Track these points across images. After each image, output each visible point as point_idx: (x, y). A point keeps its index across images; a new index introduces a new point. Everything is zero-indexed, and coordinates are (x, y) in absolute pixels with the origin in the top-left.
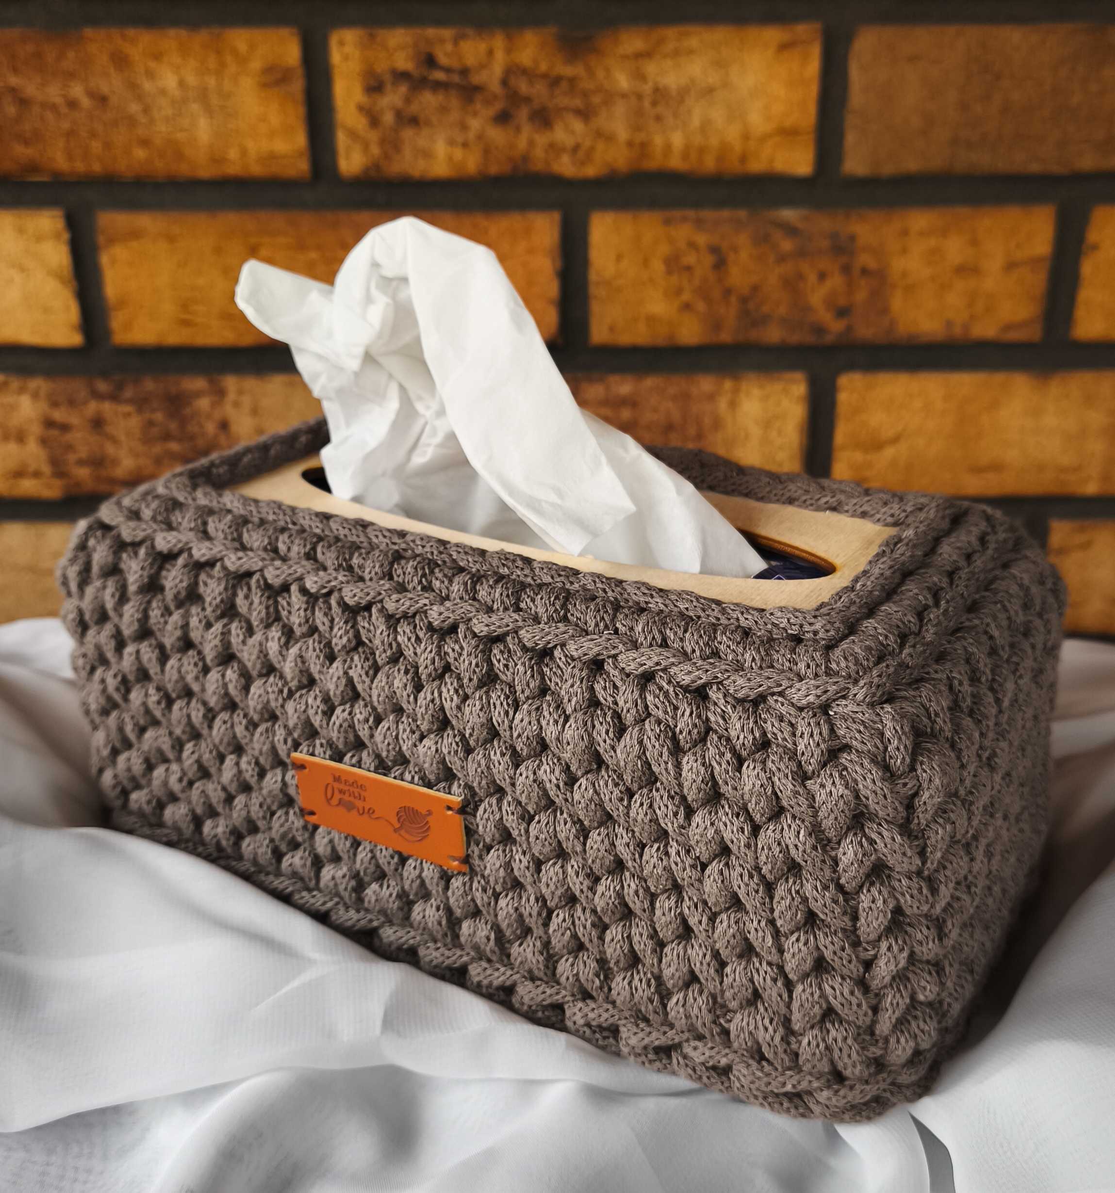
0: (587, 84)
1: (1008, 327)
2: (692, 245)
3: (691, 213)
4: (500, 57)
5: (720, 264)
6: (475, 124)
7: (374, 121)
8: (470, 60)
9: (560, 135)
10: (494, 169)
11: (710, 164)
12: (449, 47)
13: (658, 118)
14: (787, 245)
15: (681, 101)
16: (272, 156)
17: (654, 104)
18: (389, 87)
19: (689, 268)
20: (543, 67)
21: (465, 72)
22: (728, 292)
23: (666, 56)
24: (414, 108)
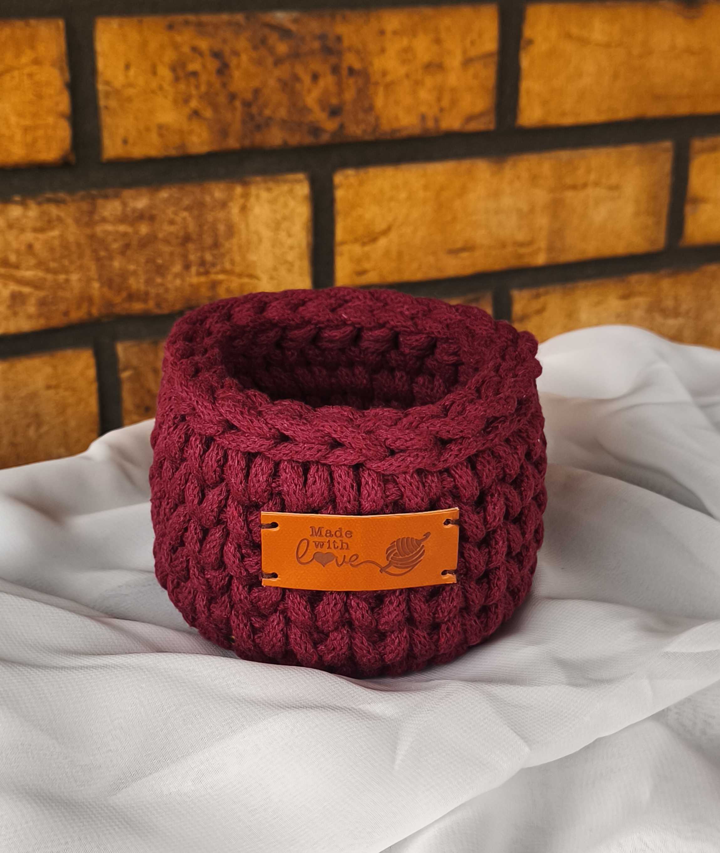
1: (470, 118)
2: (196, 50)
3: (192, 18)
5: (223, 69)
14: (282, 48)
19: (194, 75)
22: (233, 97)
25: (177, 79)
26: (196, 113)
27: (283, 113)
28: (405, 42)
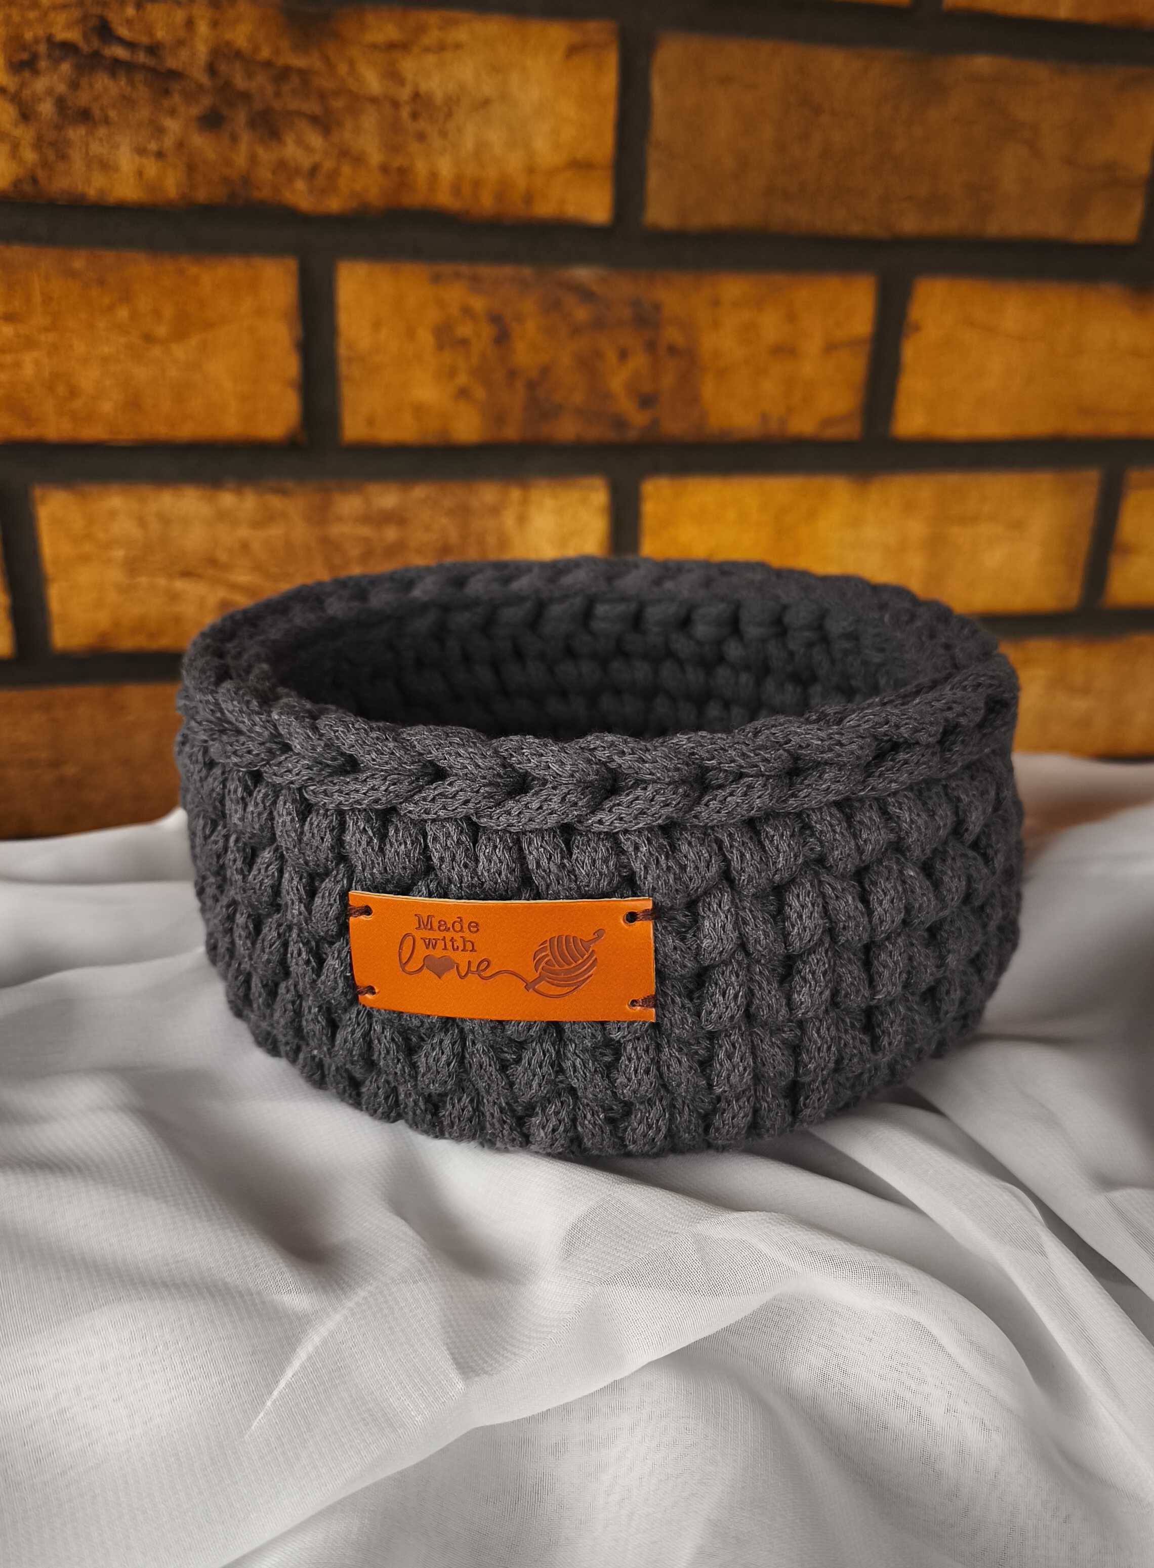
0: (327, 84)
2: (467, 311)
3: (464, 269)
4: (203, 28)
5: (502, 338)
6: (173, 126)
7: (26, 113)
8: (161, 34)
9: (291, 150)
10: (202, 195)
11: (487, 203)
12: (130, 11)
13: (421, 137)
14: (581, 314)
15: (449, 115)
17: (415, 116)
18: (43, 64)
19: (464, 343)
20: (265, 53)
21: (154, 49)
22: (512, 374)
23: (427, 50)
24: (83, 98)
25: (440, 347)
26: (463, 393)
27: (578, 398)
28: (747, 316)
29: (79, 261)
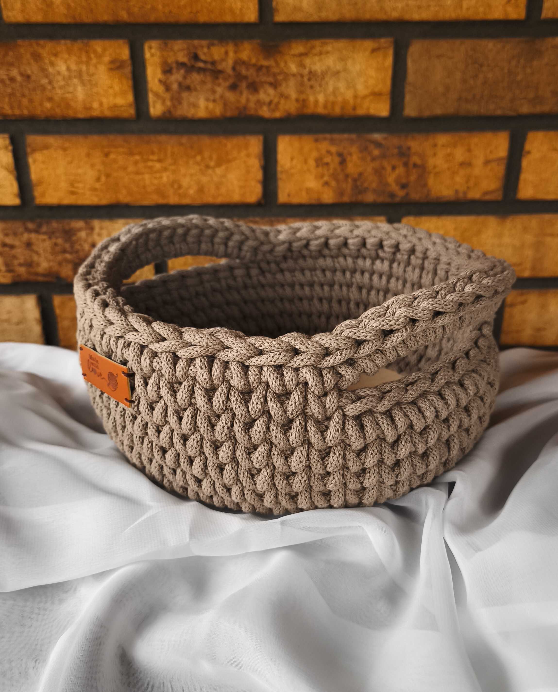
0: (275, 70)
1: (486, 193)
2: (329, 152)
3: (328, 136)
4: (231, 54)
5: (343, 162)
6: (219, 90)
7: (168, 88)
8: (216, 57)
9: (262, 96)
10: (229, 114)
11: (337, 111)
12: (205, 50)
13: (312, 87)
14: (376, 152)
15: (323, 78)
16: (115, 106)
17: (309, 80)
18: (174, 71)
19: (327, 164)
20: (254, 61)
21: (213, 63)
22: (347, 176)
23: (315, 55)
24: (188, 82)
25: (317, 166)
26: (326, 184)
27: (374, 185)
28: (449, 150)
29: (184, 139)
